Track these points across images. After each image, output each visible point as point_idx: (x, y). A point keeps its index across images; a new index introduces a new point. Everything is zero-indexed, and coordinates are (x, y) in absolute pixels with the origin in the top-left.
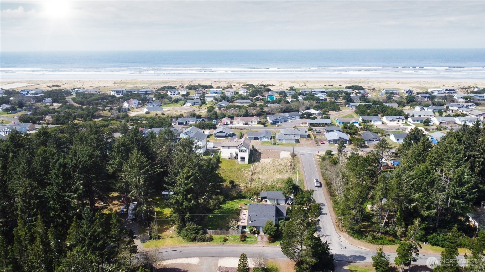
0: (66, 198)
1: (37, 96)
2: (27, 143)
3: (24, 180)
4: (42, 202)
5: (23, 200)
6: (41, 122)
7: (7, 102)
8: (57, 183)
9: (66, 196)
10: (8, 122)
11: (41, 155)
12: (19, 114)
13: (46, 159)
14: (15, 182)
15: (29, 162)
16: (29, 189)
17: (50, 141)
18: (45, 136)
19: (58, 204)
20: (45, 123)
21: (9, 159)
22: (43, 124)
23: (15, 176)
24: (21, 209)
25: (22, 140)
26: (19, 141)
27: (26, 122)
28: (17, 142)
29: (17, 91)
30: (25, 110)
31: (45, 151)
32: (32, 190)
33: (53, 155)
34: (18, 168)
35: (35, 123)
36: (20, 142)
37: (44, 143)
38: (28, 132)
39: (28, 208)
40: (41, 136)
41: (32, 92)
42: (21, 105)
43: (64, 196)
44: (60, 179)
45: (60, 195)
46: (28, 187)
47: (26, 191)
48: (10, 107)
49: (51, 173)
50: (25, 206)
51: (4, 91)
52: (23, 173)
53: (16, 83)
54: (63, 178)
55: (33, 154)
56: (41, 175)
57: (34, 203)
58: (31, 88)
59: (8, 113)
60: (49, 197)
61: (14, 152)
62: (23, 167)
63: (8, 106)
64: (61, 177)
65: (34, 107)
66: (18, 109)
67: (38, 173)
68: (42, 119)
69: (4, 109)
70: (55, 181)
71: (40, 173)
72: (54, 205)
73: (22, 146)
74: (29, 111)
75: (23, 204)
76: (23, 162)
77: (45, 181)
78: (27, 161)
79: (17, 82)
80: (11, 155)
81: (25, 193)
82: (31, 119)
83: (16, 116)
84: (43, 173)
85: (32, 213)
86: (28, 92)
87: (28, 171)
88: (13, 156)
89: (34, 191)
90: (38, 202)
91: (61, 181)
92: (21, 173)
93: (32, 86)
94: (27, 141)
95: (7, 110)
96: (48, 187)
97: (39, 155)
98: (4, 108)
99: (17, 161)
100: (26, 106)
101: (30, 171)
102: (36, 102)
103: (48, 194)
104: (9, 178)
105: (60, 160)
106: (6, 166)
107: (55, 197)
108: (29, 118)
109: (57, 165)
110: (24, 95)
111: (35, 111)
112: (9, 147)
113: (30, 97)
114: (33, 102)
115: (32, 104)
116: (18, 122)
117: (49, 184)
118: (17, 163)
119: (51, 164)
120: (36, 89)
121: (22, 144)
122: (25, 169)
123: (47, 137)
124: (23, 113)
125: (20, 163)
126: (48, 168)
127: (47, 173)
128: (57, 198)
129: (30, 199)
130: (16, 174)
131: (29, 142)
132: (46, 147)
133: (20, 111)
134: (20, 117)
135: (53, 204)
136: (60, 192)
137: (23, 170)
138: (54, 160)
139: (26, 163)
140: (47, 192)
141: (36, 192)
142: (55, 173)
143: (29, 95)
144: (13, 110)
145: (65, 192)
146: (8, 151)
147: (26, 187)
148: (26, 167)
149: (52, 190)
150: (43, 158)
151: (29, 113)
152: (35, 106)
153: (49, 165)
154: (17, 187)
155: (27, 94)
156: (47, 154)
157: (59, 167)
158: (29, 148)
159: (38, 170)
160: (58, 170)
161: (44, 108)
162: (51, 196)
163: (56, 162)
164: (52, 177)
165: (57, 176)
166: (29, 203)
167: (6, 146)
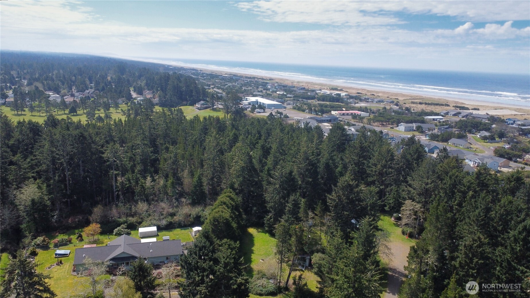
0: (518, 272)
1: (523, 127)
2: (493, 184)
3: (476, 228)
4: (487, 265)
5: (466, 253)
6: (518, 159)
7: (488, 129)
8: (513, 249)
9: (519, 270)
10: (482, 152)
11: (504, 206)
12: (496, 145)
13: (508, 213)
14: (465, 227)
15: (488, 210)
16: (477, 244)
17: (521, 190)
18: (516, 182)
19: (505, 274)
20: (523, 162)
21: (468, 197)
22: (520, 163)
23: (467, 220)
24: (460, 262)
25: (489, 179)
26: (485, 179)
27: (501, 156)
28: (483, 181)
29: (502, 118)
30: (504, 142)
31: (511, 202)
32: (479, 246)
33: (520, 211)
34: (473, 212)
35: (510, 159)
36: (485, 181)
37: (513, 192)
38: (499, 169)
39: (468, 266)
40: (512, 182)
41: (519, 123)
42: (502, 135)
43: (515, 269)
44: (518, 245)
45: (511, 264)
46: (476, 240)
47: (473, 244)
48: (489, 136)
49: (509, 233)
50: (466, 261)
51: (489, 116)
52: (477, 220)
53: (504, 110)
54: (523, 246)
55: (495, 200)
56: (496, 230)
57: (477, 262)
58: (518, 118)
59: (486, 141)
60: (497, 261)
61: (475, 191)
62: (479, 213)
63: (487, 134)
64: (521, 243)
65: (515, 140)
66: (497, 139)
67: (493, 226)
68: (520, 157)
69: (482, 137)
70: (511, 245)
71: (496, 228)
72: (499, 274)
73: (487, 186)
74: (509, 144)
75: (465, 257)
76: (481, 207)
77: (499, 239)
78: (486, 208)
79: (505, 108)
80: (471, 193)
81: (471, 247)
82: (508, 154)
83: (493, 146)
84: (500, 228)
85: (471, 273)
86: (514, 122)
87: (482, 220)
88: (473, 195)
89: (481, 249)
90: (481, 263)
91: (518, 248)
92: (474, 219)
93: (521, 115)
94: (493, 182)
95: (485, 138)
96: (500, 248)
97: (502, 205)
98: (483, 135)
99: (475, 204)
100: (507, 137)
101: (485, 220)
102: (520, 135)
103: (497, 256)
104: (460, 218)
105: (526, 222)
106: (462, 204)
107: (504, 264)
108: (505, 152)
109: (520, 227)
110: (509, 124)
111: (515, 146)
112: (472, 183)
113: (515, 128)
114: (517, 134)
115: (514, 136)
116: (492, 153)
117: (502, 245)
118: (474, 205)
119: (513, 222)
120: (525, 119)
121: (487, 184)
122: (480, 217)
123: (519, 184)
124: (501, 145)
125: (477, 208)
126: (508, 225)
127: (505, 230)
128: (506, 267)
129: (474, 256)
130: (469, 217)
131: (495, 184)
132: (514, 197)
133: (498, 142)
134: (496, 149)
135: (499, 272)
136: (513, 261)
137: (478, 217)
138: (519, 219)
139: (483, 209)
140: (497, 253)
141: (483, 250)
142: (514, 236)
143: (514, 126)
144: (491, 139)
145: (519, 263)
146: (469, 188)
147: (474, 240)
148: (482, 214)
149: (504, 254)
150: (506, 210)
151: (507, 146)
152: (517, 139)
153: (510, 221)
154: (465, 232)
155: (512, 124)
156: (512, 207)
157: (523, 230)
158: (493, 191)
159: (495, 223)
160: (520, 233)
161: (527, 144)
162: (499, 260)
163: (521, 222)
164: (509, 238)
165: (516, 240)
166: (471, 260)
167: (469, 182)
